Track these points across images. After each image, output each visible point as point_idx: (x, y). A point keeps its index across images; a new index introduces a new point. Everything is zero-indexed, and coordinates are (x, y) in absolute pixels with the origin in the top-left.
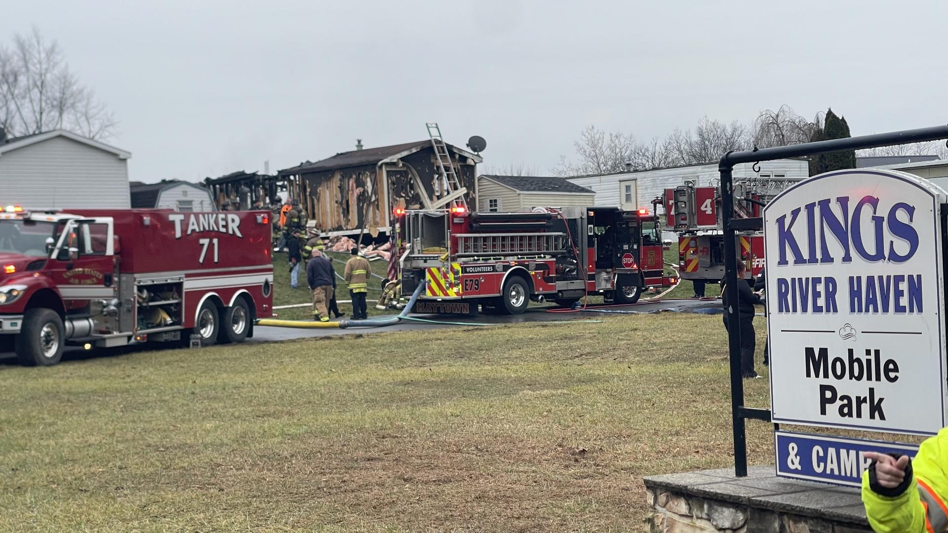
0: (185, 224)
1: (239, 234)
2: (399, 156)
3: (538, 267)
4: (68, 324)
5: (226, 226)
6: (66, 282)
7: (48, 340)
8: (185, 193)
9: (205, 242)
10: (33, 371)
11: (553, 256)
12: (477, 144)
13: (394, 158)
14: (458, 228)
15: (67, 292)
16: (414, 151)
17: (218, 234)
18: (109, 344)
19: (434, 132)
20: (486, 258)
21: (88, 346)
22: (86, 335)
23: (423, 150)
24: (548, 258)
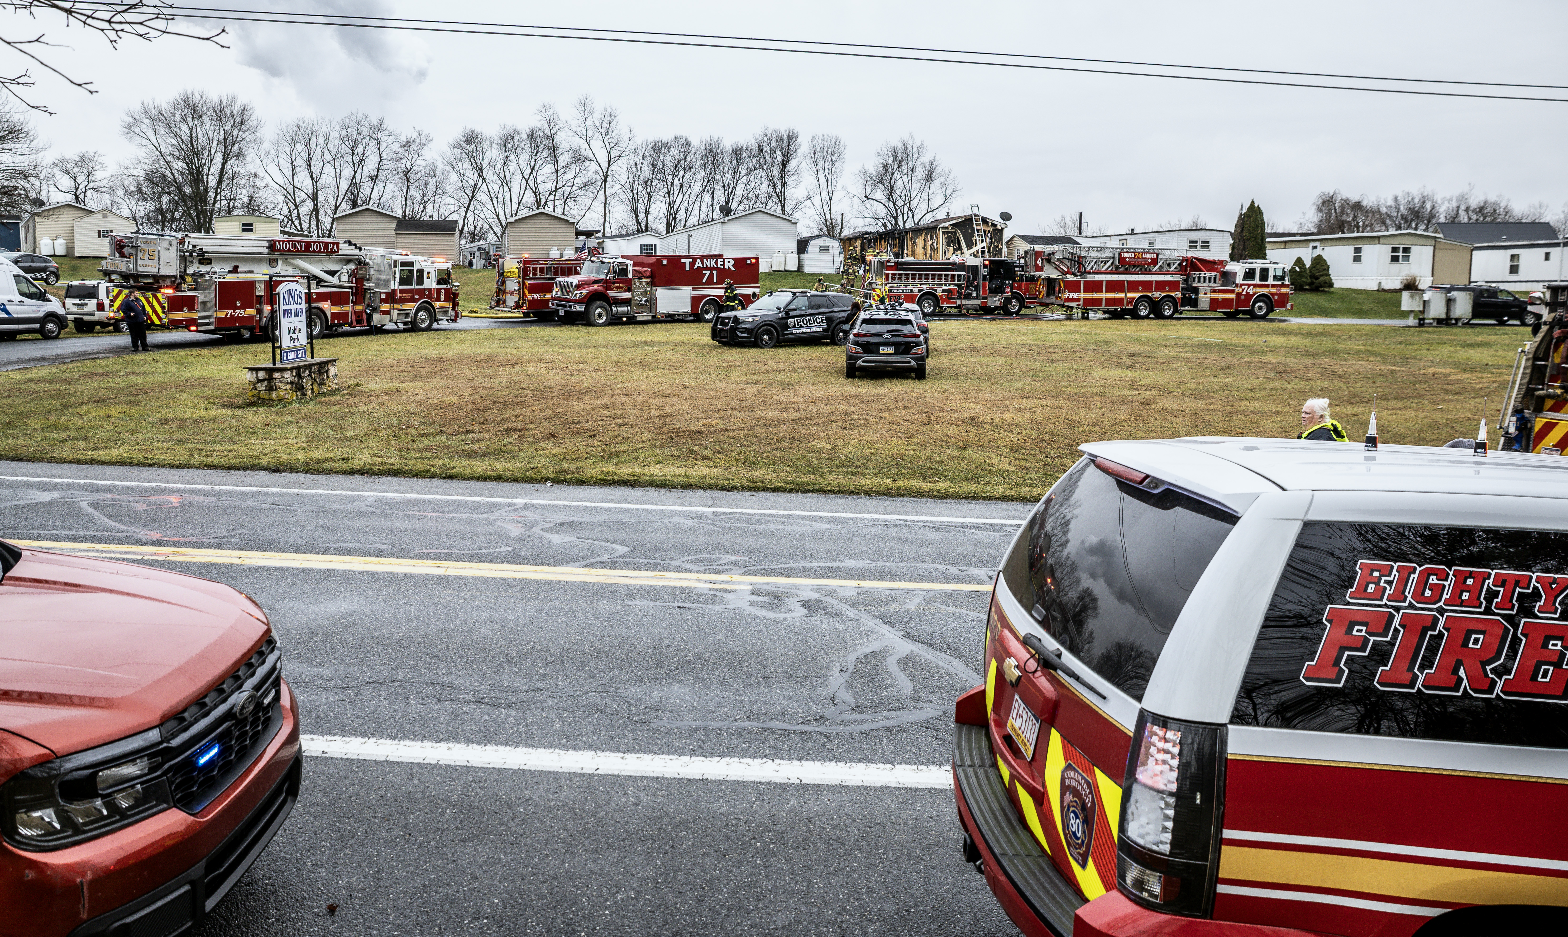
0: (692, 264)
1: (733, 268)
2: (950, 223)
3: (944, 291)
4: (614, 309)
5: (724, 265)
6: (612, 290)
7: (600, 315)
8: (825, 241)
9: (708, 272)
10: (590, 329)
11: (956, 285)
12: (1006, 217)
13: (946, 224)
14: (889, 268)
15: (613, 294)
16: (960, 220)
17: (717, 269)
18: (639, 319)
19: (975, 210)
20: (907, 285)
21: (625, 319)
22: (626, 314)
23: (966, 220)
24: (952, 286)
